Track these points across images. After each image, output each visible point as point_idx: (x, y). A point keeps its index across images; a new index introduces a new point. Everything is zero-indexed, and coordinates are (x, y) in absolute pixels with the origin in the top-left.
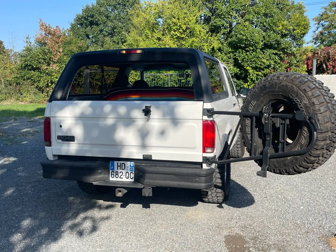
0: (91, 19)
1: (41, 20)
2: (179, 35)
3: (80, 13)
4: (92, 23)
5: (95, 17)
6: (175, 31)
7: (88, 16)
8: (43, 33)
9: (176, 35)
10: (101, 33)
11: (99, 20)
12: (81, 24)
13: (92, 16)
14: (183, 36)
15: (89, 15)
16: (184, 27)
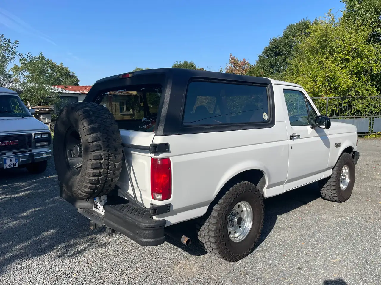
0: (276, 50)
1: (231, 55)
2: (343, 57)
3: (268, 45)
4: (277, 54)
5: (280, 48)
6: (339, 53)
7: (274, 48)
8: (232, 65)
9: (340, 57)
10: (284, 62)
11: (283, 50)
12: (268, 56)
13: (277, 47)
14: (348, 57)
15: (275, 46)
16: (349, 48)
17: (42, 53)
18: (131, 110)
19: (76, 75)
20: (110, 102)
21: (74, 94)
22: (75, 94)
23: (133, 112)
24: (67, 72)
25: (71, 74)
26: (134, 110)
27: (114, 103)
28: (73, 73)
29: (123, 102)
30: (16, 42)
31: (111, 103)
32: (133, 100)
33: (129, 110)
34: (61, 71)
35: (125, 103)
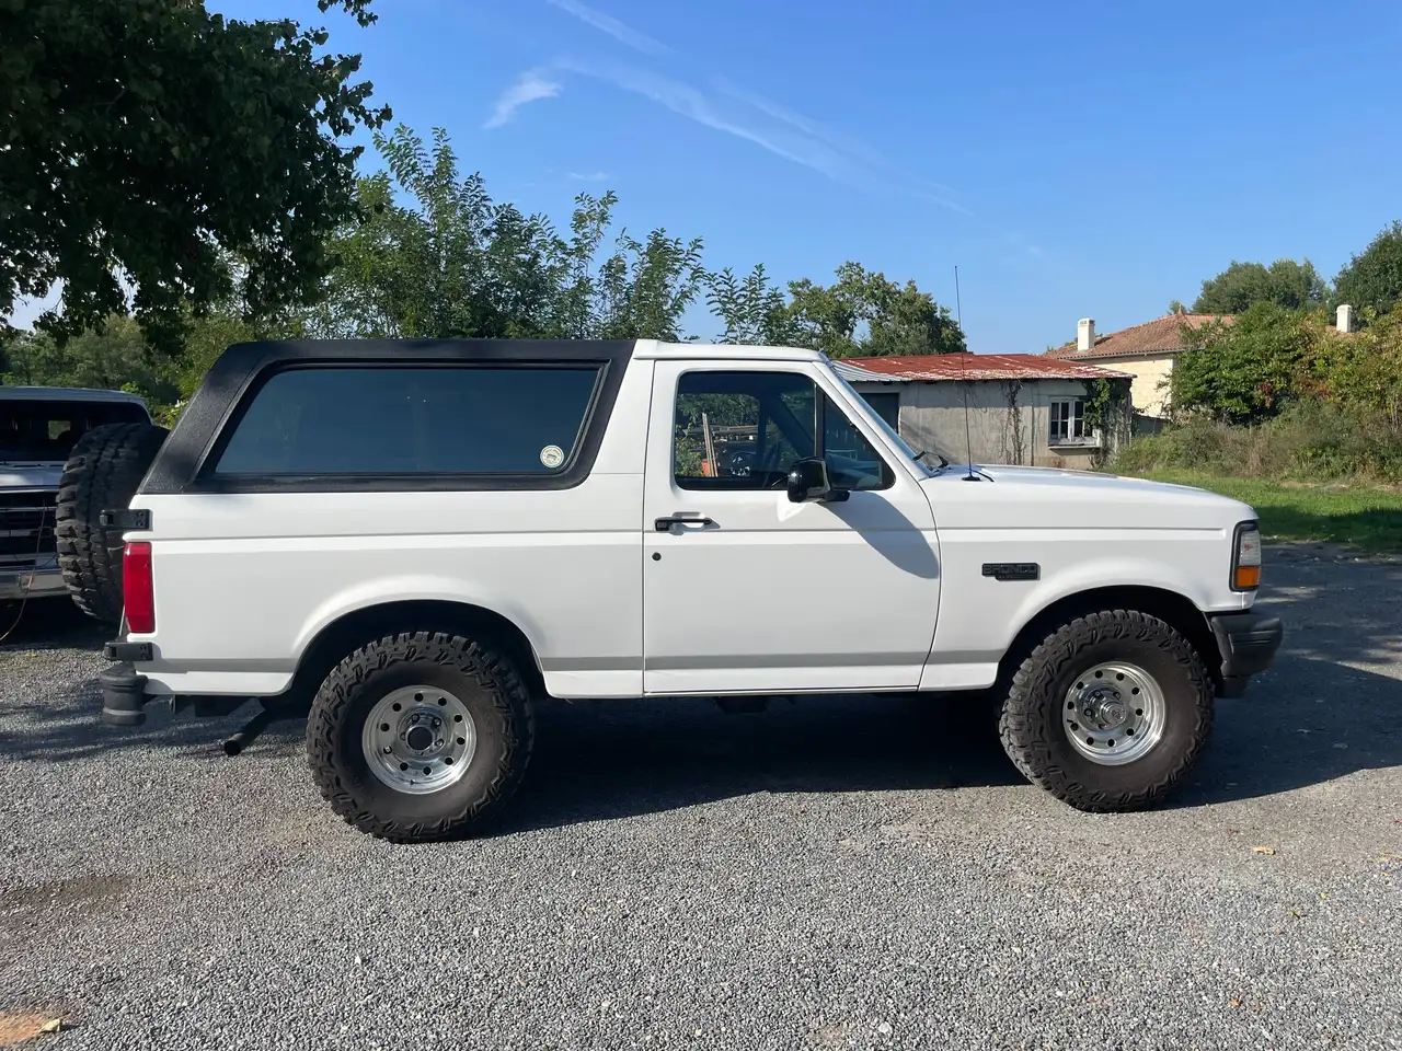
17: (761, 266)
18: (1097, 433)
19: (952, 316)
20: (1010, 407)
21: (885, 383)
22: (890, 383)
23: (1104, 440)
24: (925, 309)
25: (938, 314)
26: (1106, 431)
27: (1026, 412)
28: (943, 311)
29: (1065, 407)
30: (696, 244)
31: (1016, 409)
32: (1105, 396)
33: (1089, 434)
34: (906, 309)
35: (1072, 409)
